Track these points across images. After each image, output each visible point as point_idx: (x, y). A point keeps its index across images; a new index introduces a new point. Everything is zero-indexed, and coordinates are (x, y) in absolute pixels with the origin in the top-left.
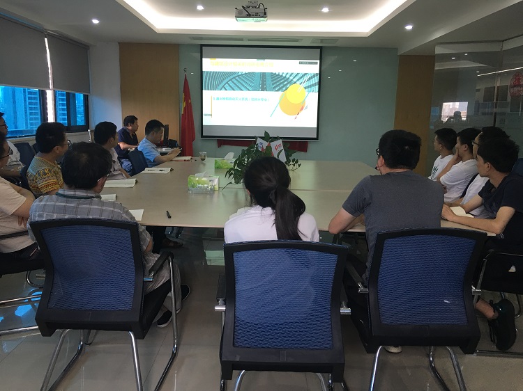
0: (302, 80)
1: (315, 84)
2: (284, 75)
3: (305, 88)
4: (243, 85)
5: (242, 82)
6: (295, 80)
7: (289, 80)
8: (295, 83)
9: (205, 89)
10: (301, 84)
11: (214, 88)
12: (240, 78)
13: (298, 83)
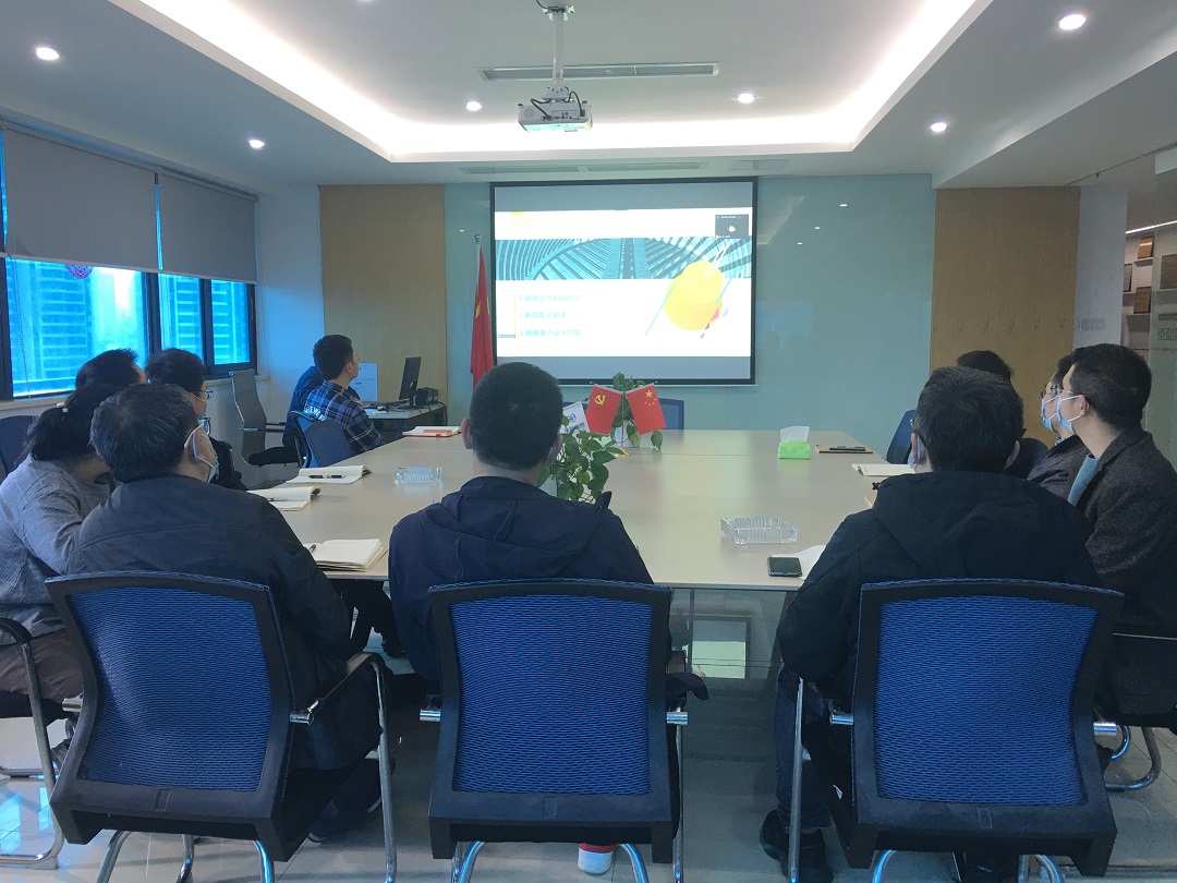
0: (715, 252)
1: (745, 260)
2: (674, 243)
3: (723, 269)
4: (583, 267)
6: (698, 253)
7: (686, 253)
8: (699, 258)
9: (502, 279)
10: (711, 260)
11: (519, 275)
12: (577, 252)
13: (706, 258)
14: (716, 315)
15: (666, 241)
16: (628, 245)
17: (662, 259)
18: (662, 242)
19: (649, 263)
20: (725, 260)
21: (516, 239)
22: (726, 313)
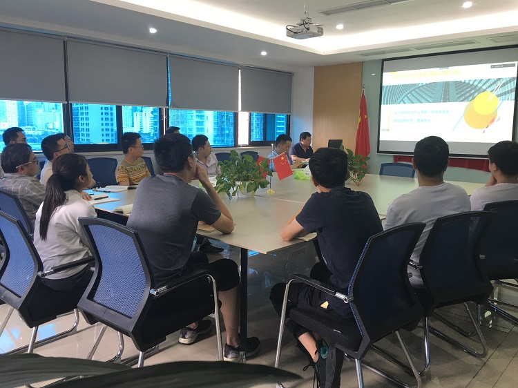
0: (494, 87)
1: (511, 91)
2: (471, 83)
3: (498, 96)
4: (423, 97)
5: (422, 94)
6: (484, 87)
7: (478, 88)
8: (485, 90)
9: (384, 104)
10: (492, 91)
11: (393, 102)
12: (420, 90)
13: (489, 90)
14: (493, 121)
15: (467, 82)
16: (447, 85)
17: (464, 91)
18: (465, 82)
19: (457, 94)
20: (500, 91)
21: (392, 85)
22: (499, 119)
